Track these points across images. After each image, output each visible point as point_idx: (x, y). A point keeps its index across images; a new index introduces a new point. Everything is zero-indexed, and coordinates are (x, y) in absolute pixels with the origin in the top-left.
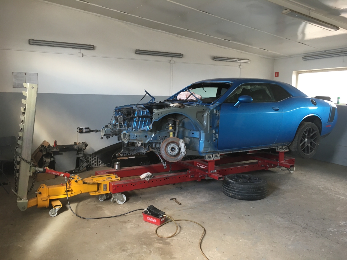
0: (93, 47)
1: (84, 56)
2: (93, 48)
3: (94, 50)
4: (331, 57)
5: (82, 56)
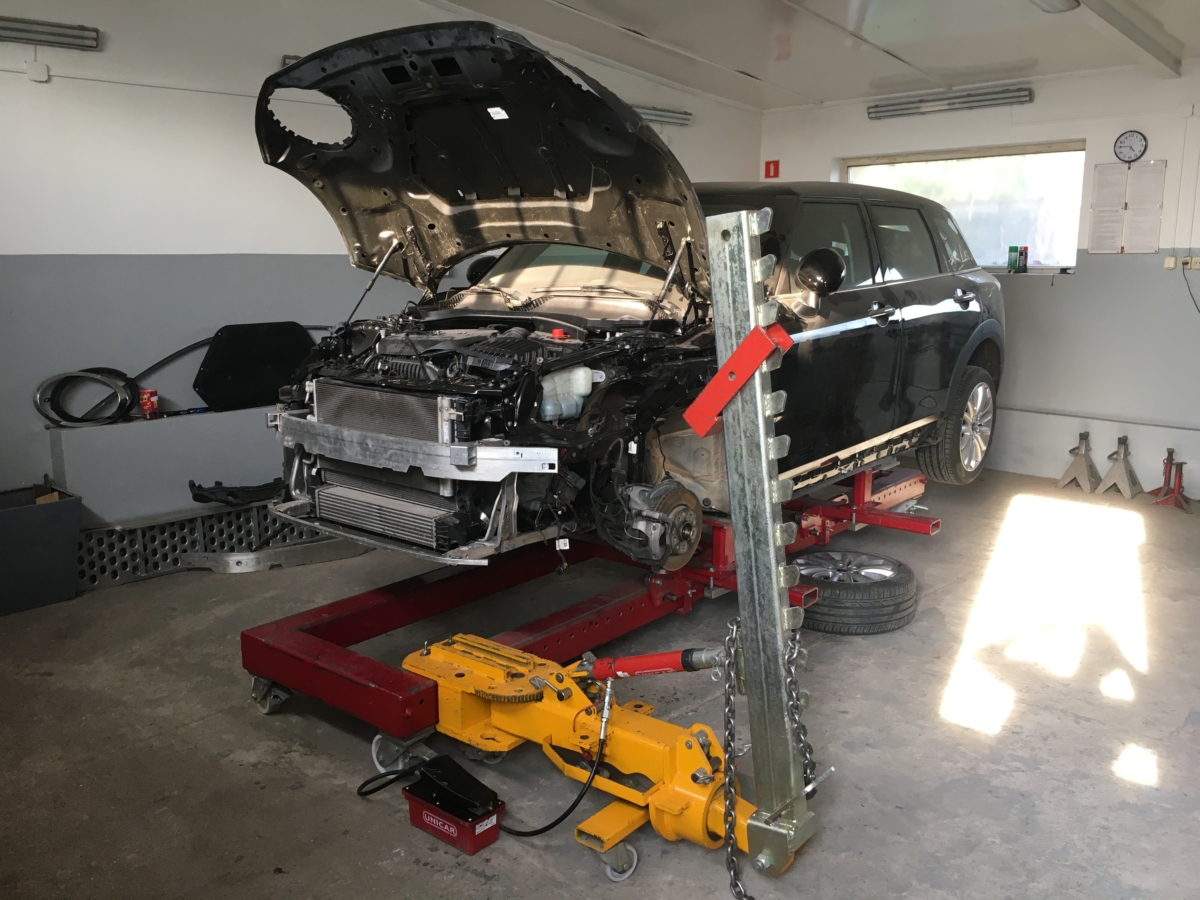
0: (94, 35)
1: (55, 79)
2: (96, 39)
3: (101, 51)
4: (971, 108)
5: (46, 78)
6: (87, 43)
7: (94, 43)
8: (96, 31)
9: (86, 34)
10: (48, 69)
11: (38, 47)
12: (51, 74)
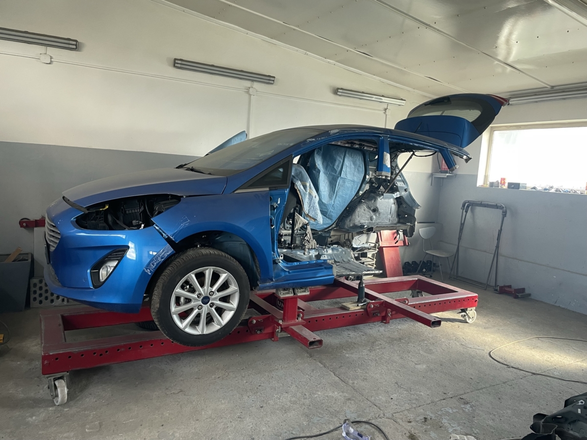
1: (54, 63)
3: (77, 51)
4: (564, 99)
5: (49, 62)
6: (71, 46)
7: (74, 47)
8: (76, 41)
9: (71, 42)
10: (51, 58)
11: (48, 47)
12: (52, 60)
